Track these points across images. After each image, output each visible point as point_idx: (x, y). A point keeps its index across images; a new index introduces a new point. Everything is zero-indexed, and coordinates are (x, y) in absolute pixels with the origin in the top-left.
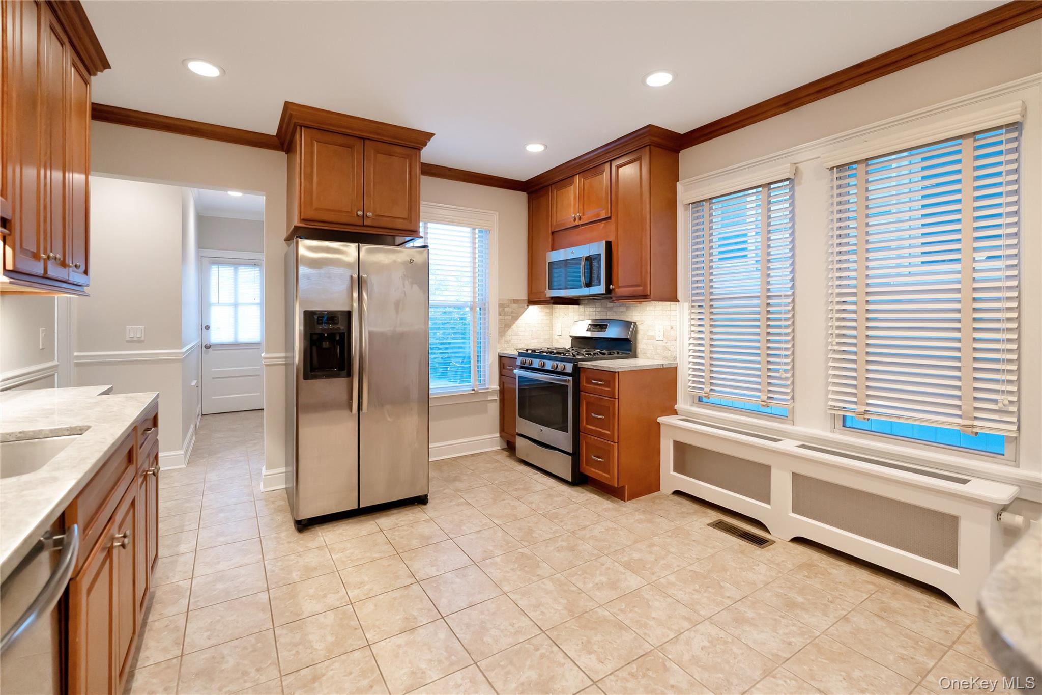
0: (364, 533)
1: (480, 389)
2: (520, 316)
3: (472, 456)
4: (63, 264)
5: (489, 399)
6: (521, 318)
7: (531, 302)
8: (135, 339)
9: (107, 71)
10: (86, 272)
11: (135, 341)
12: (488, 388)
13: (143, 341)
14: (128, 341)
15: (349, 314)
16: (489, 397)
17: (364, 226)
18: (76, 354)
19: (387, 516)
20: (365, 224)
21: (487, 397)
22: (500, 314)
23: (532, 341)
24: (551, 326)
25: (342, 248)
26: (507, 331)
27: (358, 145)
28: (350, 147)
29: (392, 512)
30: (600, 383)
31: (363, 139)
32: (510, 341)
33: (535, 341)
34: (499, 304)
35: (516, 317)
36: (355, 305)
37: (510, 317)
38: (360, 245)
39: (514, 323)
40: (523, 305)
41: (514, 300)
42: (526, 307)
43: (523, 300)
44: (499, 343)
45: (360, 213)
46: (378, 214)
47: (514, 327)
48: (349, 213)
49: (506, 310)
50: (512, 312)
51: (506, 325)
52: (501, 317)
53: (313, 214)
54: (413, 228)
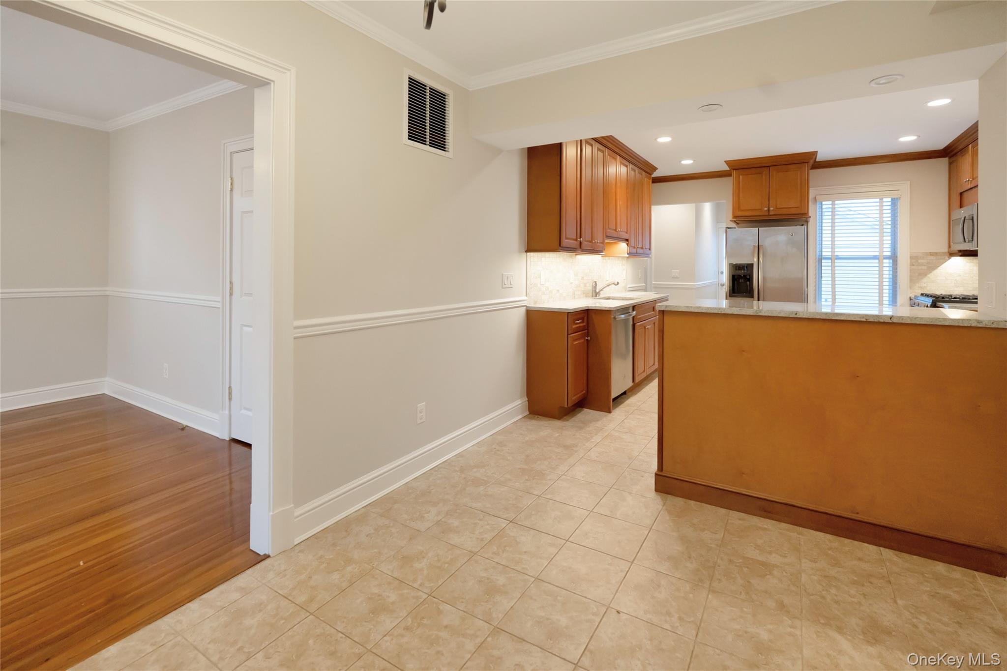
2: (938, 267)
4: (642, 248)
6: (939, 268)
7: (951, 255)
9: (657, 171)
10: (650, 249)
11: (675, 278)
13: (678, 278)
14: (673, 278)
15: (752, 265)
18: (653, 283)
20: (770, 214)
22: (912, 265)
26: (922, 279)
27: (766, 171)
28: (761, 173)
31: (769, 167)
32: (925, 287)
34: (910, 257)
35: (933, 267)
37: (924, 268)
38: (760, 228)
39: (931, 272)
40: (943, 257)
41: (930, 252)
42: (946, 258)
43: (943, 253)
44: (911, 288)
45: (766, 209)
46: (778, 207)
47: (931, 276)
48: (761, 210)
49: (920, 261)
50: (927, 263)
51: (920, 274)
52: (913, 267)
53: (739, 214)
54: (802, 212)
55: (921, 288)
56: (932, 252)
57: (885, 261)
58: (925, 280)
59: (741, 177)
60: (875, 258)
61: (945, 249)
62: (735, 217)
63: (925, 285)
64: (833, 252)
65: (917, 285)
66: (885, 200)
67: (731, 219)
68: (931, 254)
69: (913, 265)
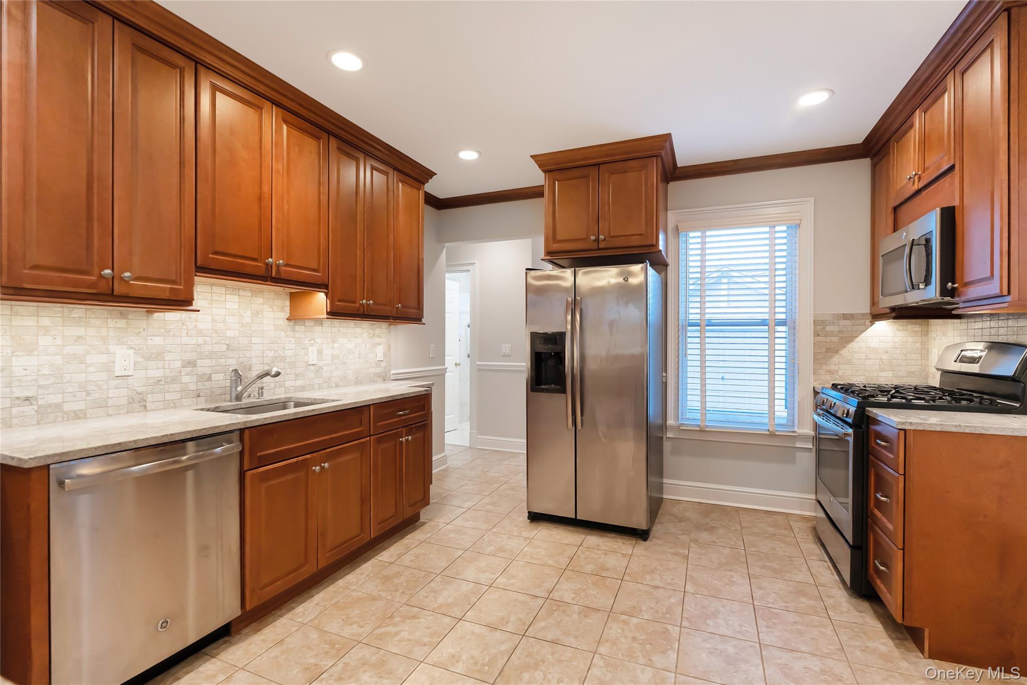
0: (566, 542)
1: (777, 431)
2: (857, 337)
3: (765, 513)
5: (797, 446)
6: (857, 340)
7: (877, 317)
8: (506, 354)
12: (795, 432)
13: (509, 356)
14: (503, 356)
15: (562, 335)
16: (797, 443)
17: (599, 249)
18: (478, 363)
19: (601, 536)
20: (600, 247)
21: (795, 444)
22: (817, 334)
23: (881, 374)
24: (924, 353)
25: (560, 274)
26: (831, 358)
27: (594, 172)
28: (586, 177)
29: (609, 535)
30: (883, 443)
31: (598, 165)
32: (837, 371)
33: (890, 374)
34: (814, 321)
35: (850, 338)
36: (569, 327)
37: (836, 339)
38: (576, 269)
39: (844, 347)
40: (863, 321)
41: (843, 314)
42: (868, 322)
43: (863, 314)
44: (815, 373)
45: (593, 238)
46: (612, 235)
47: (844, 352)
48: (585, 239)
49: (828, 328)
50: (840, 332)
51: (828, 350)
52: (819, 338)
53: (556, 247)
54: (649, 243)
55: (830, 372)
56: (846, 314)
57: (778, 328)
58: (836, 359)
59: (557, 182)
60: (763, 323)
61: (866, 308)
62: (548, 253)
63: (836, 368)
64: (702, 314)
65: (824, 367)
66: (778, 228)
67: (542, 256)
68: (845, 317)
69: (819, 335)
